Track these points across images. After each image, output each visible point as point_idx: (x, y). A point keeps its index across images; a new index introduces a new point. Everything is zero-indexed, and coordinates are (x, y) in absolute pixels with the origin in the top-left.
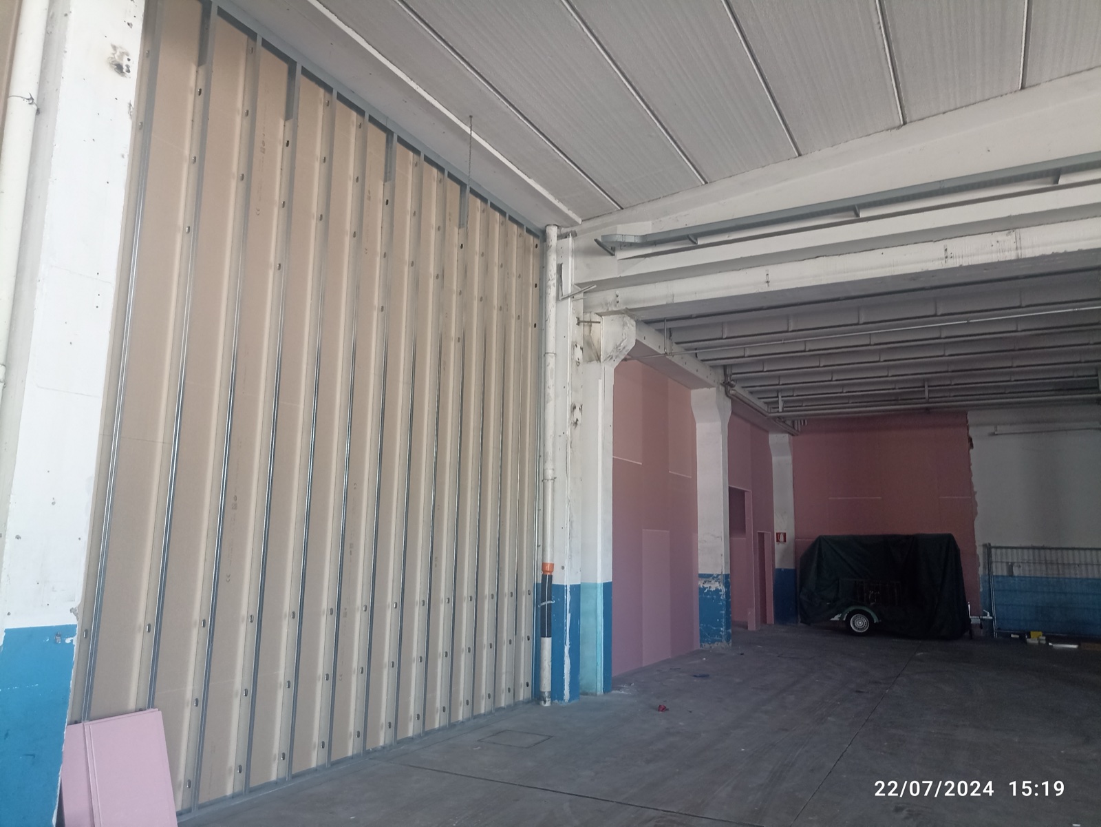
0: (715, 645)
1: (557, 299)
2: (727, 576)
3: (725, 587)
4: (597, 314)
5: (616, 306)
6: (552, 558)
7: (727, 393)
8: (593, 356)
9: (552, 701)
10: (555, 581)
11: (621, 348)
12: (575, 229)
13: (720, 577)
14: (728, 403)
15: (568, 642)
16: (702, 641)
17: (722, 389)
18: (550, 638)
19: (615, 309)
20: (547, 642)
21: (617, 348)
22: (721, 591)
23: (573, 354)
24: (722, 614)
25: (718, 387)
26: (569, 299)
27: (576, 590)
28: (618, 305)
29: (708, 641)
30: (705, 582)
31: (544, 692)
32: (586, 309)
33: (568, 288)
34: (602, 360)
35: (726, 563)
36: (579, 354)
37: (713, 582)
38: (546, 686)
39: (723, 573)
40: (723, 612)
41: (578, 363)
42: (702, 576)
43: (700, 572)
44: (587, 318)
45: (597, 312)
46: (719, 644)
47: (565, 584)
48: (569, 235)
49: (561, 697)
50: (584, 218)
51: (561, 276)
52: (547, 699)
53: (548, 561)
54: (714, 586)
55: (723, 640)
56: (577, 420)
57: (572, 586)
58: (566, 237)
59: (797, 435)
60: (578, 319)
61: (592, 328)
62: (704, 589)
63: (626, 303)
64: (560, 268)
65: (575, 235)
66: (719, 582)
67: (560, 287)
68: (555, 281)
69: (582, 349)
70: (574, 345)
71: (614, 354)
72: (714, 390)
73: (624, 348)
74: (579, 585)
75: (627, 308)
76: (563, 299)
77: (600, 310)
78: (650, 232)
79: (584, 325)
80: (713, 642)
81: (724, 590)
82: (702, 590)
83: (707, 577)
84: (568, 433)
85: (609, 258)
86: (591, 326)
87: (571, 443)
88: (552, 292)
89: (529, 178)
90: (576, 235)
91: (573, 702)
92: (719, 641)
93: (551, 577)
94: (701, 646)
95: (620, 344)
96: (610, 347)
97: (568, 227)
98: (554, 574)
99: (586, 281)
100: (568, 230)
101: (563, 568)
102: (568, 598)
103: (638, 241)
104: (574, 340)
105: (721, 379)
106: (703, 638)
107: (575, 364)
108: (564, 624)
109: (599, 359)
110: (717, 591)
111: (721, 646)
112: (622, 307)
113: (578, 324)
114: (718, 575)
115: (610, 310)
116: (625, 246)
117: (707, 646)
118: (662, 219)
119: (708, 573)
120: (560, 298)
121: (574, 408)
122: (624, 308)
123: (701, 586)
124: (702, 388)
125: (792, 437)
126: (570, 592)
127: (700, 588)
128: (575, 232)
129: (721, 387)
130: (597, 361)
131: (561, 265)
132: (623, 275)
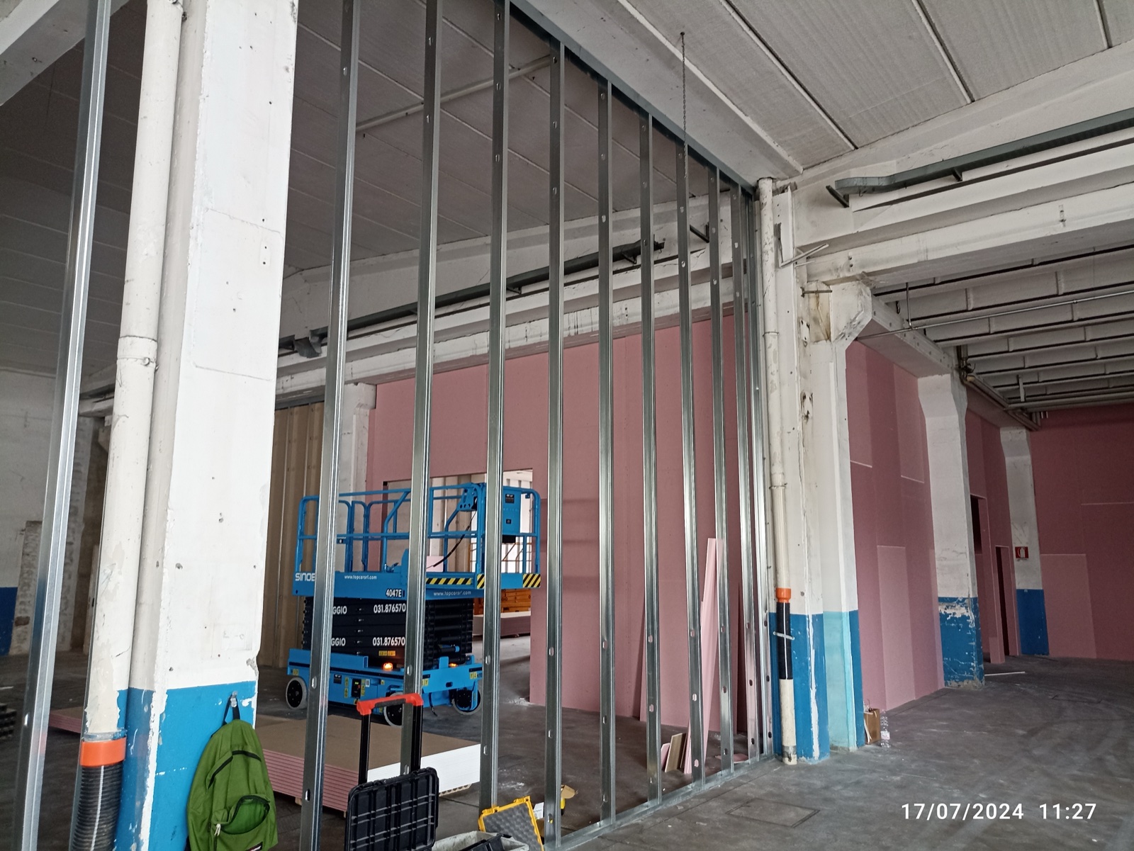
0: (965, 683)
1: (777, 266)
2: (975, 600)
3: (974, 614)
4: (824, 282)
5: (849, 270)
6: (789, 583)
7: (962, 380)
8: (822, 337)
9: (798, 758)
10: (793, 611)
11: (856, 323)
12: (796, 180)
13: (966, 601)
14: (964, 393)
15: (814, 685)
16: (947, 679)
17: (956, 375)
18: (792, 681)
19: (848, 275)
20: (787, 686)
21: (851, 323)
22: (968, 618)
23: (799, 332)
24: (972, 646)
25: (952, 374)
26: (792, 265)
27: (819, 619)
28: (851, 269)
29: (954, 679)
30: (948, 607)
31: (788, 748)
32: (810, 277)
33: (789, 252)
34: (832, 339)
35: (973, 584)
36: (805, 332)
37: (958, 607)
38: (790, 740)
39: (971, 596)
40: (974, 644)
41: (805, 344)
42: (942, 600)
43: (941, 595)
44: (813, 287)
45: (825, 280)
46: (970, 682)
47: (806, 614)
48: (787, 188)
49: (809, 754)
50: (806, 166)
51: (780, 239)
52: (792, 756)
53: (783, 585)
54: (960, 612)
55: (975, 677)
56: (808, 413)
57: (814, 617)
58: (783, 192)
59: (1037, 430)
60: (803, 289)
61: (821, 300)
62: (947, 615)
63: (863, 266)
64: (777, 229)
65: (795, 187)
66: (966, 608)
67: (779, 252)
68: (773, 245)
69: (808, 326)
70: (800, 322)
71: (847, 331)
72: (947, 377)
73: (859, 323)
74: (822, 615)
75: (863, 272)
76: (783, 266)
77: (827, 278)
78: (896, 173)
79: (809, 297)
80: (962, 679)
81: (972, 617)
82: (943, 617)
83: (949, 601)
84: (799, 428)
85: (842, 210)
86: (818, 297)
87: (803, 440)
88: (769, 259)
89: (746, 115)
90: (796, 189)
91: (823, 759)
92: (969, 678)
93: (788, 605)
94: (946, 684)
95: (856, 318)
96: (842, 324)
97: (786, 179)
98: (791, 601)
99: (812, 242)
100: (786, 182)
101: (803, 594)
102: (810, 630)
103: (884, 183)
104: (800, 316)
105: (955, 362)
106: (948, 675)
107: (802, 345)
108: (807, 664)
109: (829, 338)
110: (964, 618)
111: (973, 684)
112: (857, 271)
113: (803, 296)
114: (964, 599)
115: (841, 276)
116: (864, 192)
117: (954, 684)
118: (910, 155)
119: (950, 596)
120: (781, 265)
121: (804, 397)
122: (860, 272)
123: (943, 613)
124: (933, 375)
125: (1029, 433)
126: (813, 624)
127: (941, 614)
128: (795, 183)
129: (955, 372)
130: (826, 340)
131: (779, 225)
132: (860, 230)
